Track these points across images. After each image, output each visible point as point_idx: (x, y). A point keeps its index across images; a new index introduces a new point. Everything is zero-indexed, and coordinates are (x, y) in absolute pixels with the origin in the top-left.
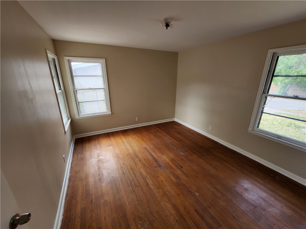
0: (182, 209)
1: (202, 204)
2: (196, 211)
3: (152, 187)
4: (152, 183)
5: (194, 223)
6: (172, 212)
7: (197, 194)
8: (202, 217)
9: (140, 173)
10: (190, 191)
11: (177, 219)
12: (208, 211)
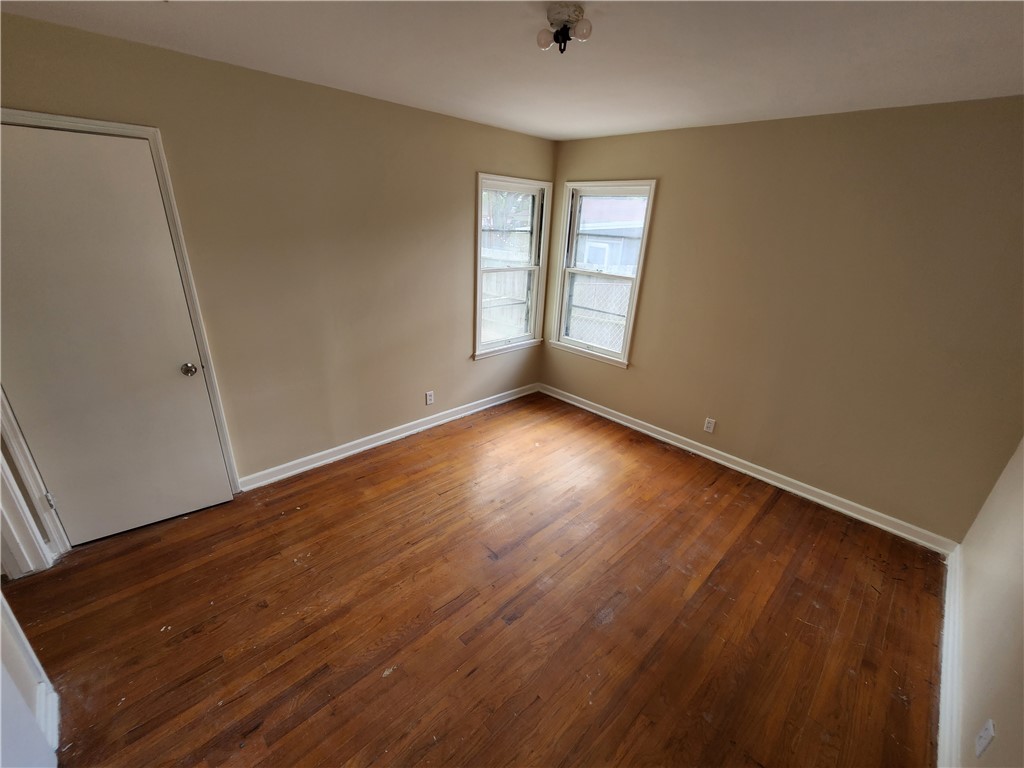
0: (334, 629)
1: (349, 688)
2: (326, 667)
3: (406, 554)
4: (418, 551)
5: (291, 661)
6: (326, 607)
7: (387, 673)
8: (304, 684)
9: (450, 521)
10: (399, 651)
11: (308, 621)
12: (325, 704)
